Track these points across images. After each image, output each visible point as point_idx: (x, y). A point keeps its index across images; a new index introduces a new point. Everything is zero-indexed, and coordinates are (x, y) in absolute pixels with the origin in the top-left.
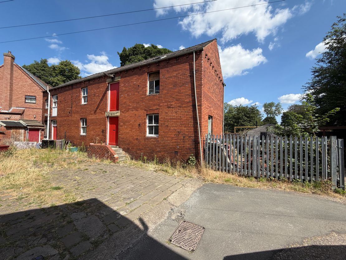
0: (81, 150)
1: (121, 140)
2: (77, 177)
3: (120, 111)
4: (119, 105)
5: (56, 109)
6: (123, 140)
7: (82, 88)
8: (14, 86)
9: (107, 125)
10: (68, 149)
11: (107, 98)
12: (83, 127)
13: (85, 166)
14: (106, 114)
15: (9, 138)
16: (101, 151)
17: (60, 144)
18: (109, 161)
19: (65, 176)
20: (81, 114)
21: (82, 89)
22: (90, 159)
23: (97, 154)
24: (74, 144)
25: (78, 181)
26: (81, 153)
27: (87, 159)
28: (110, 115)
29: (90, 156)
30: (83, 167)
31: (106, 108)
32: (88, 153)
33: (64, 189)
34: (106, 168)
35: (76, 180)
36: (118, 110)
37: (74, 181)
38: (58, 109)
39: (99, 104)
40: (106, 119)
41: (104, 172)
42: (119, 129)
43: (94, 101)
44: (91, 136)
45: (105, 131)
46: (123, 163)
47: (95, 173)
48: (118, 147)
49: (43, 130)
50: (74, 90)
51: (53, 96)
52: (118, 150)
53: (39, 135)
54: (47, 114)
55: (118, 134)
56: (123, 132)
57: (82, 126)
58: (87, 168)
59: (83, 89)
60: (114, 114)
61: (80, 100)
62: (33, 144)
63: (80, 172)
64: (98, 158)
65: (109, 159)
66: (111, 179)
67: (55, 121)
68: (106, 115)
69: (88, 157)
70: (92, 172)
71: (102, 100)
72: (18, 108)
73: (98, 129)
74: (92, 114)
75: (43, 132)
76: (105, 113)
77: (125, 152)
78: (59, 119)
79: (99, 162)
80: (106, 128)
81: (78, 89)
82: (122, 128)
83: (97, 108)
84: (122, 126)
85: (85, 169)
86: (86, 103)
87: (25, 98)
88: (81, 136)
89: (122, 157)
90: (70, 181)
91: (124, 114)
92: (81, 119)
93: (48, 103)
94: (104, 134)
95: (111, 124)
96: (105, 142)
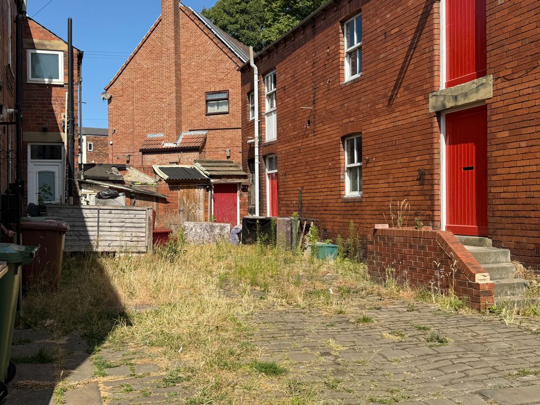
0: (347, 254)
1: (504, 207)
2: (332, 342)
3: (491, 77)
4: (488, 48)
5: (274, 117)
6: (513, 207)
7: (342, 23)
8: (183, 69)
9: (439, 148)
10: (309, 249)
11: (436, 31)
12: (350, 169)
13: (362, 307)
14: (432, 101)
15: (176, 212)
16: (416, 253)
17: (287, 232)
18: (453, 298)
19: (297, 332)
20: (345, 121)
21: (342, 25)
22: (376, 286)
23: (403, 268)
24: (325, 230)
25: (337, 357)
26: (347, 263)
27: (368, 284)
28: (449, 104)
29: (377, 275)
30: (352, 309)
31: (432, 77)
32: (371, 263)
33: (291, 377)
34: (440, 326)
35: (328, 354)
36: (482, 73)
37: (323, 354)
38: (277, 115)
39: (402, 68)
40: (432, 123)
41: (432, 340)
42: (490, 160)
43: (385, 60)
44: (380, 199)
45: (432, 175)
46: (520, 317)
47: (396, 338)
48: (489, 241)
49: (245, 189)
50: (320, 38)
51: (264, 75)
52: (488, 254)
53: (236, 205)
54: (254, 138)
55: (489, 183)
56: (513, 170)
57: (347, 165)
58: (366, 313)
59: (347, 25)
60: (466, 95)
61: (339, 67)
62: (222, 229)
63: (344, 325)
64: (407, 283)
65: (451, 291)
66: (467, 376)
67: (273, 156)
68: (434, 107)
69: (372, 279)
70: (386, 334)
71: (413, 47)
72: (192, 133)
73: (405, 170)
74: (377, 115)
75: (245, 195)
76: (427, 99)
77: (526, 266)
78: (282, 149)
79: (412, 301)
80: (432, 162)
81: (330, 31)
82: (506, 152)
83: (397, 86)
84: (503, 145)
85: (361, 317)
86: (357, 76)
87: (207, 101)
88: (348, 201)
89: (511, 286)
90: (309, 351)
91: (513, 89)
92: (343, 138)
93: (253, 103)
94: (426, 187)
95: (452, 141)
96: (433, 221)
